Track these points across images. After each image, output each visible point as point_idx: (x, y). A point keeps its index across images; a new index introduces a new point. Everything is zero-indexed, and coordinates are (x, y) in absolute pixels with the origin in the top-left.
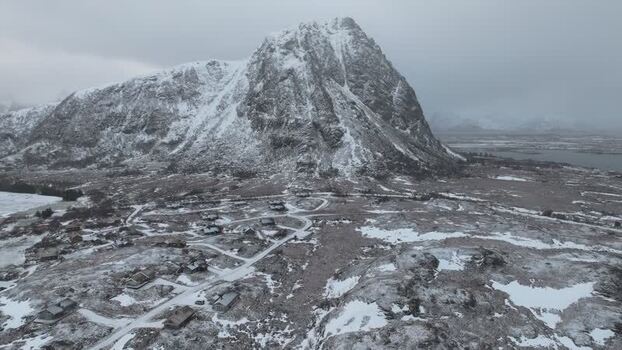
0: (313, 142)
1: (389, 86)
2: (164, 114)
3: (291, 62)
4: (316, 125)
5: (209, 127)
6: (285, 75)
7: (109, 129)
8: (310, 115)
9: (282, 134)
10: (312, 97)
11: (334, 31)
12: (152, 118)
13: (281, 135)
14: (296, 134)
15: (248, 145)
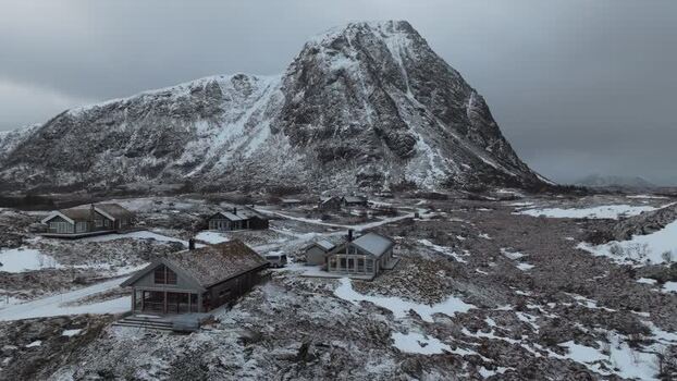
0: (376, 151)
1: (461, 97)
2: (178, 134)
3: (340, 62)
4: (378, 132)
5: (235, 146)
6: (333, 77)
7: (108, 151)
8: (369, 120)
9: (333, 144)
10: (371, 99)
11: (389, 34)
12: (164, 138)
13: (331, 145)
14: (354, 143)
15: (287, 161)
